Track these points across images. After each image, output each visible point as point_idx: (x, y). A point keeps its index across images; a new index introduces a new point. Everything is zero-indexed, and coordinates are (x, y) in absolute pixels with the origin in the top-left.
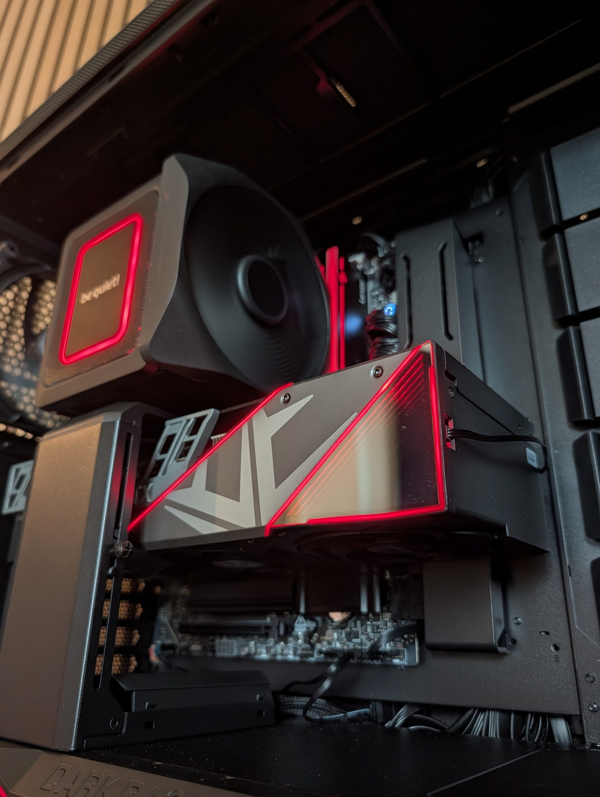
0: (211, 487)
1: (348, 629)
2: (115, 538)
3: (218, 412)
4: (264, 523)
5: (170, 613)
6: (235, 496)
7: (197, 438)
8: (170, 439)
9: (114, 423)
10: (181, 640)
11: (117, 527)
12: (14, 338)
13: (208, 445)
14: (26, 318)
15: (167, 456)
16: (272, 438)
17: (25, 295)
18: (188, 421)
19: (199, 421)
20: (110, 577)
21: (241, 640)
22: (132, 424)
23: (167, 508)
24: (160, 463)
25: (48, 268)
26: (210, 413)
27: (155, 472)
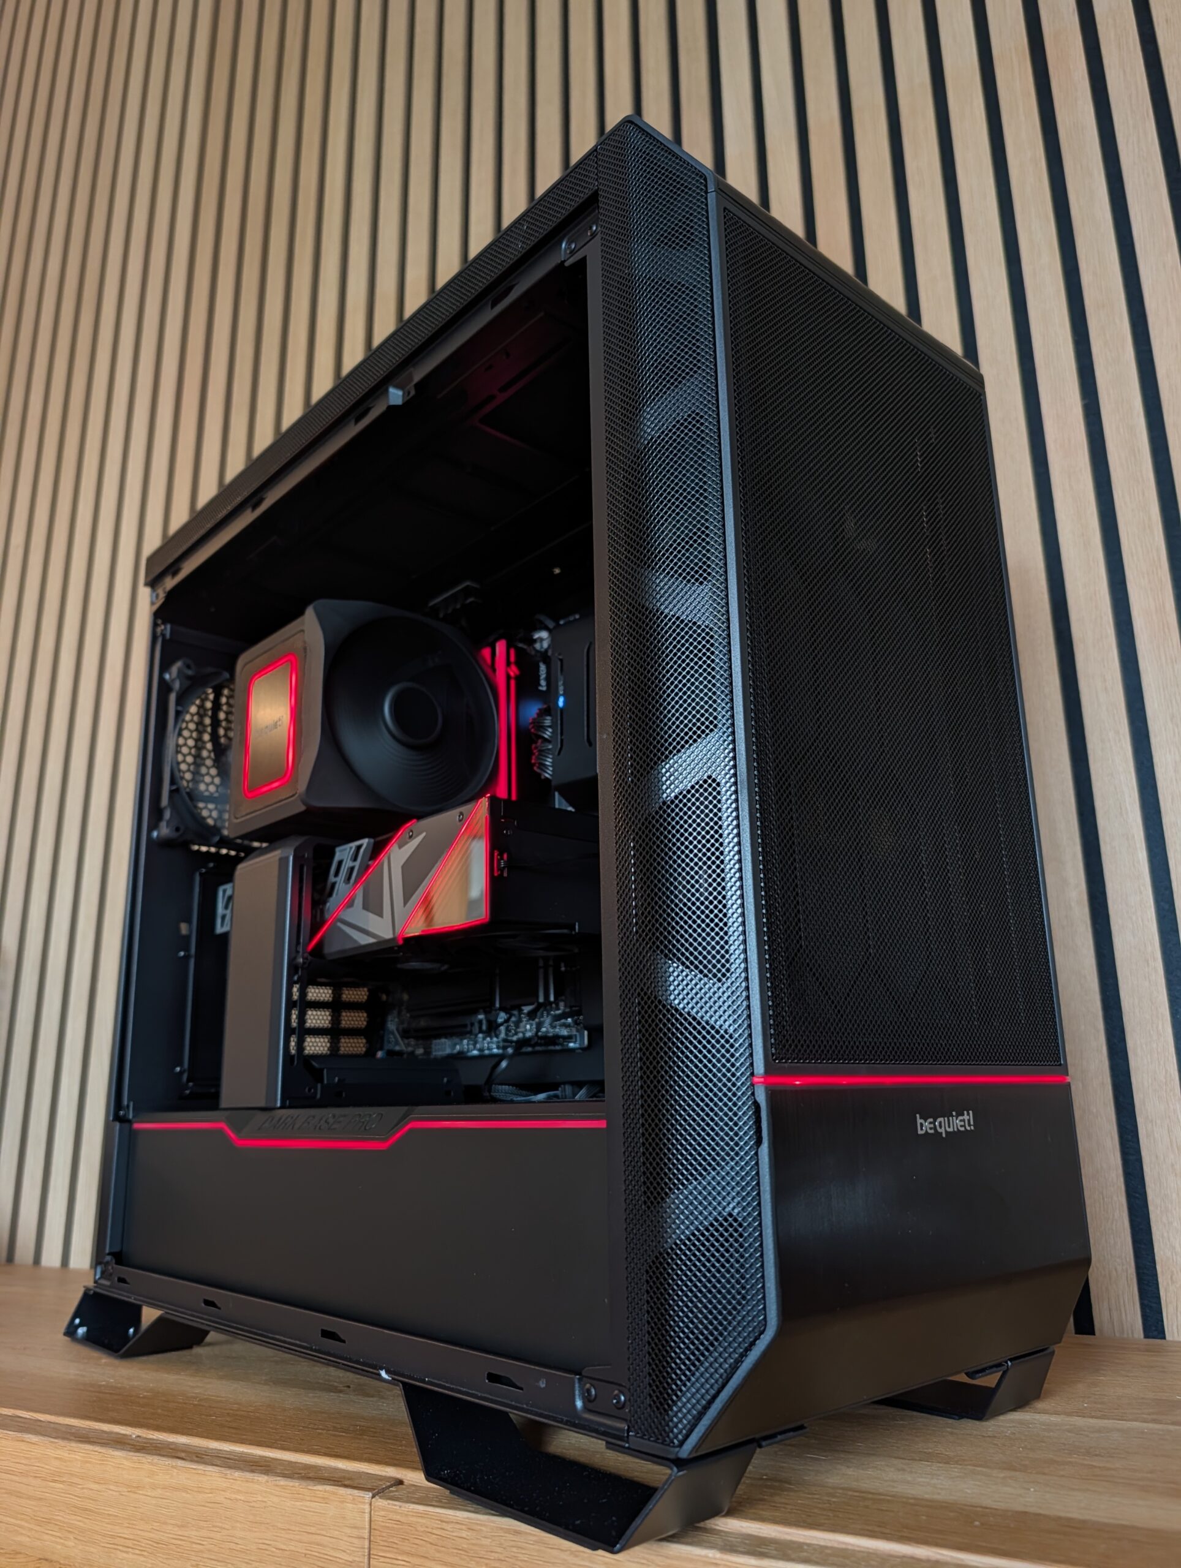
0: (366, 907)
1: (537, 1020)
2: (298, 952)
3: (372, 841)
4: (398, 931)
5: (396, 1020)
6: (380, 914)
7: (357, 864)
8: (340, 863)
9: (287, 858)
10: (408, 1045)
11: (298, 943)
12: (205, 754)
13: (365, 869)
14: (212, 730)
15: (338, 879)
16: (403, 867)
17: (209, 705)
18: (351, 848)
19: (359, 847)
20: (296, 983)
21: (456, 1040)
22: (304, 856)
23: (339, 924)
24: (333, 885)
25: (227, 675)
26: (365, 842)
27: (330, 894)
